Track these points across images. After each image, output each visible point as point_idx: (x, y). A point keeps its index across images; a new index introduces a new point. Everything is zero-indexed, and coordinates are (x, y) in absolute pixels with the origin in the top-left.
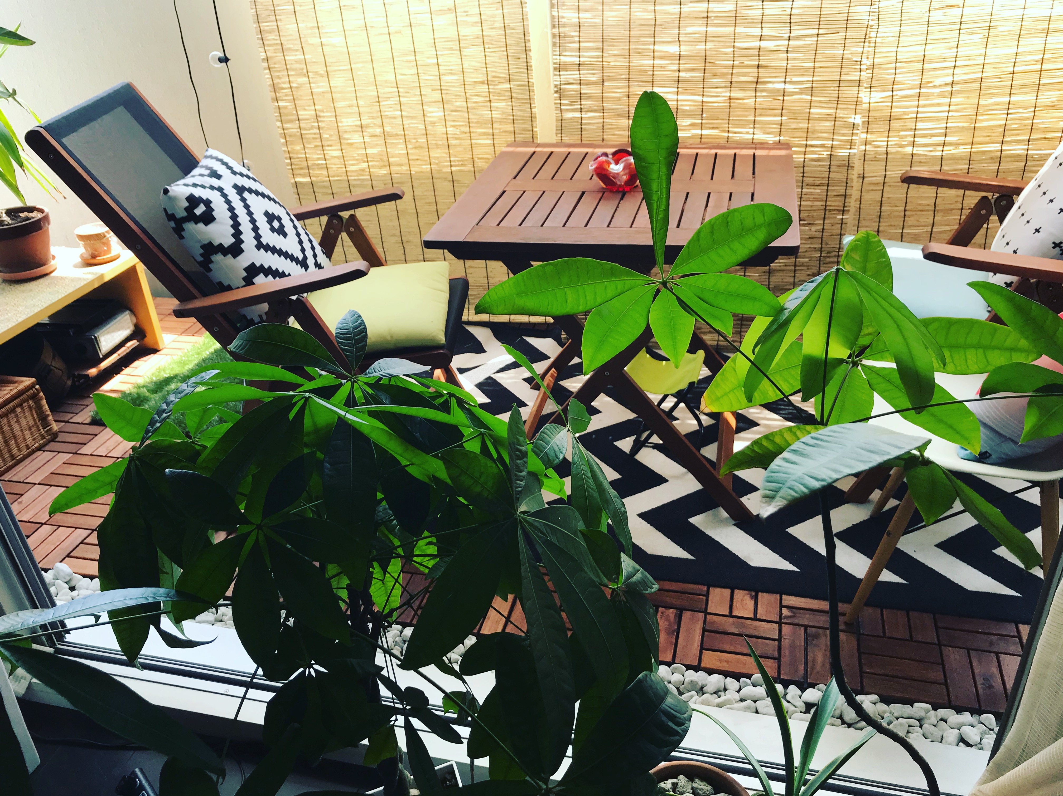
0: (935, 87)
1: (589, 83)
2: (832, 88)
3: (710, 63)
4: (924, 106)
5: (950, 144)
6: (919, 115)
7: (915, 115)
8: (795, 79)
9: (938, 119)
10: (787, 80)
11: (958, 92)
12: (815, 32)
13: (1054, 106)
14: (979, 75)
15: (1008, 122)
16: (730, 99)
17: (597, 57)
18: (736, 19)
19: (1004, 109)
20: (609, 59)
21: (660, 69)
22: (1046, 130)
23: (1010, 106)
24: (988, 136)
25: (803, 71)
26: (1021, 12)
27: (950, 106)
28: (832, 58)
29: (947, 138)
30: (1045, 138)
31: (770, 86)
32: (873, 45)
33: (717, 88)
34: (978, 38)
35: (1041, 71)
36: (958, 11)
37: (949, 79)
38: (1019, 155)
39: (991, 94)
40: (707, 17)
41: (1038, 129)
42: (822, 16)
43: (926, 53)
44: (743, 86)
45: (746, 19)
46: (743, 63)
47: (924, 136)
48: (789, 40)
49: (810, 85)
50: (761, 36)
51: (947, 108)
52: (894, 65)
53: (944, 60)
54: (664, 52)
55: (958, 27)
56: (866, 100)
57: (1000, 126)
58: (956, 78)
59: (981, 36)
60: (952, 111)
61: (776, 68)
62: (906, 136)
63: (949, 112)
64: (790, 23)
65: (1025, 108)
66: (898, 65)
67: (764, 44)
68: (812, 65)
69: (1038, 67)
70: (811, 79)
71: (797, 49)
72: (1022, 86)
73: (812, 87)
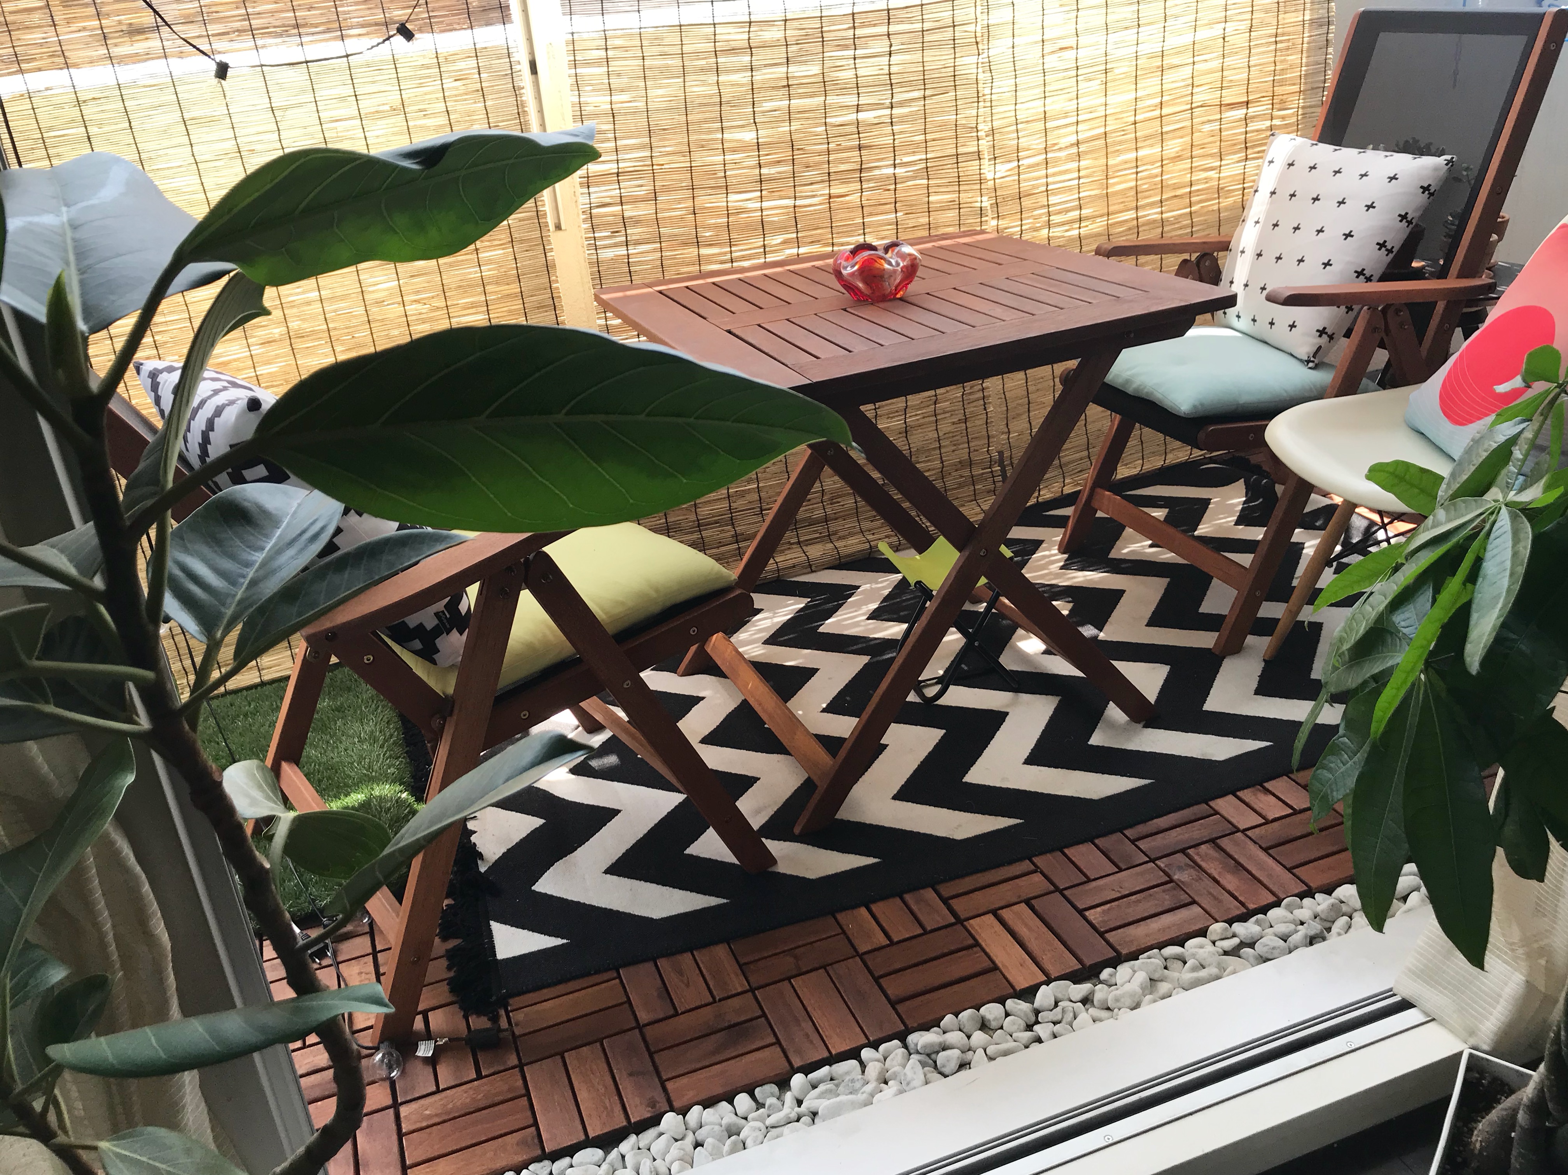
0: (1060, 149)
1: (636, 200)
2: (949, 166)
3: (798, 149)
4: (1054, 175)
5: (1087, 218)
6: (1049, 188)
7: (1044, 188)
8: (906, 159)
9: (1069, 189)
10: (897, 162)
11: (1086, 153)
12: (920, 94)
13: (1179, 156)
14: (1102, 130)
15: (1139, 183)
16: (830, 197)
17: (642, 159)
18: (825, 85)
19: (1132, 168)
20: (661, 160)
21: (734, 166)
22: (1177, 187)
23: (1139, 163)
24: (1122, 203)
25: (913, 148)
26: (1134, 49)
27: (1079, 171)
28: (942, 126)
29: (1083, 212)
30: (1176, 196)
31: (877, 172)
32: (989, 104)
33: (812, 184)
34: (1096, 85)
35: (1161, 117)
36: (1071, 54)
37: (1073, 139)
38: (1154, 221)
39: (1118, 151)
40: (788, 86)
41: (1168, 186)
42: (926, 73)
43: (1046, 109)
44: (844, 177)
45: (837, 84)
46: (840, 145)
47: (1059, 212)
48: (892, 108)
49: (924, 165)
50: (858, 105)
51: (1076, 175)
52: (1014, 127)
53: (1066, 115)
54: (737, 141)
55: (1074, 73)
56: (989, 176)
57: (1131, 188)
58: (1081, 136)
59: (1099, 82)
60: (1083, 177)
61: (880, 147)
62: (1040, 215)
63: (1079, 178)
64: (891, 85)
65: (1153, 163)
66: (1019, 126)
67: (862, 116)
68: (922, 137)
69: (1157, 113)
70: (924, 157)
71: (903, 119)
72: (1147, 137)
73: (927, 168)
